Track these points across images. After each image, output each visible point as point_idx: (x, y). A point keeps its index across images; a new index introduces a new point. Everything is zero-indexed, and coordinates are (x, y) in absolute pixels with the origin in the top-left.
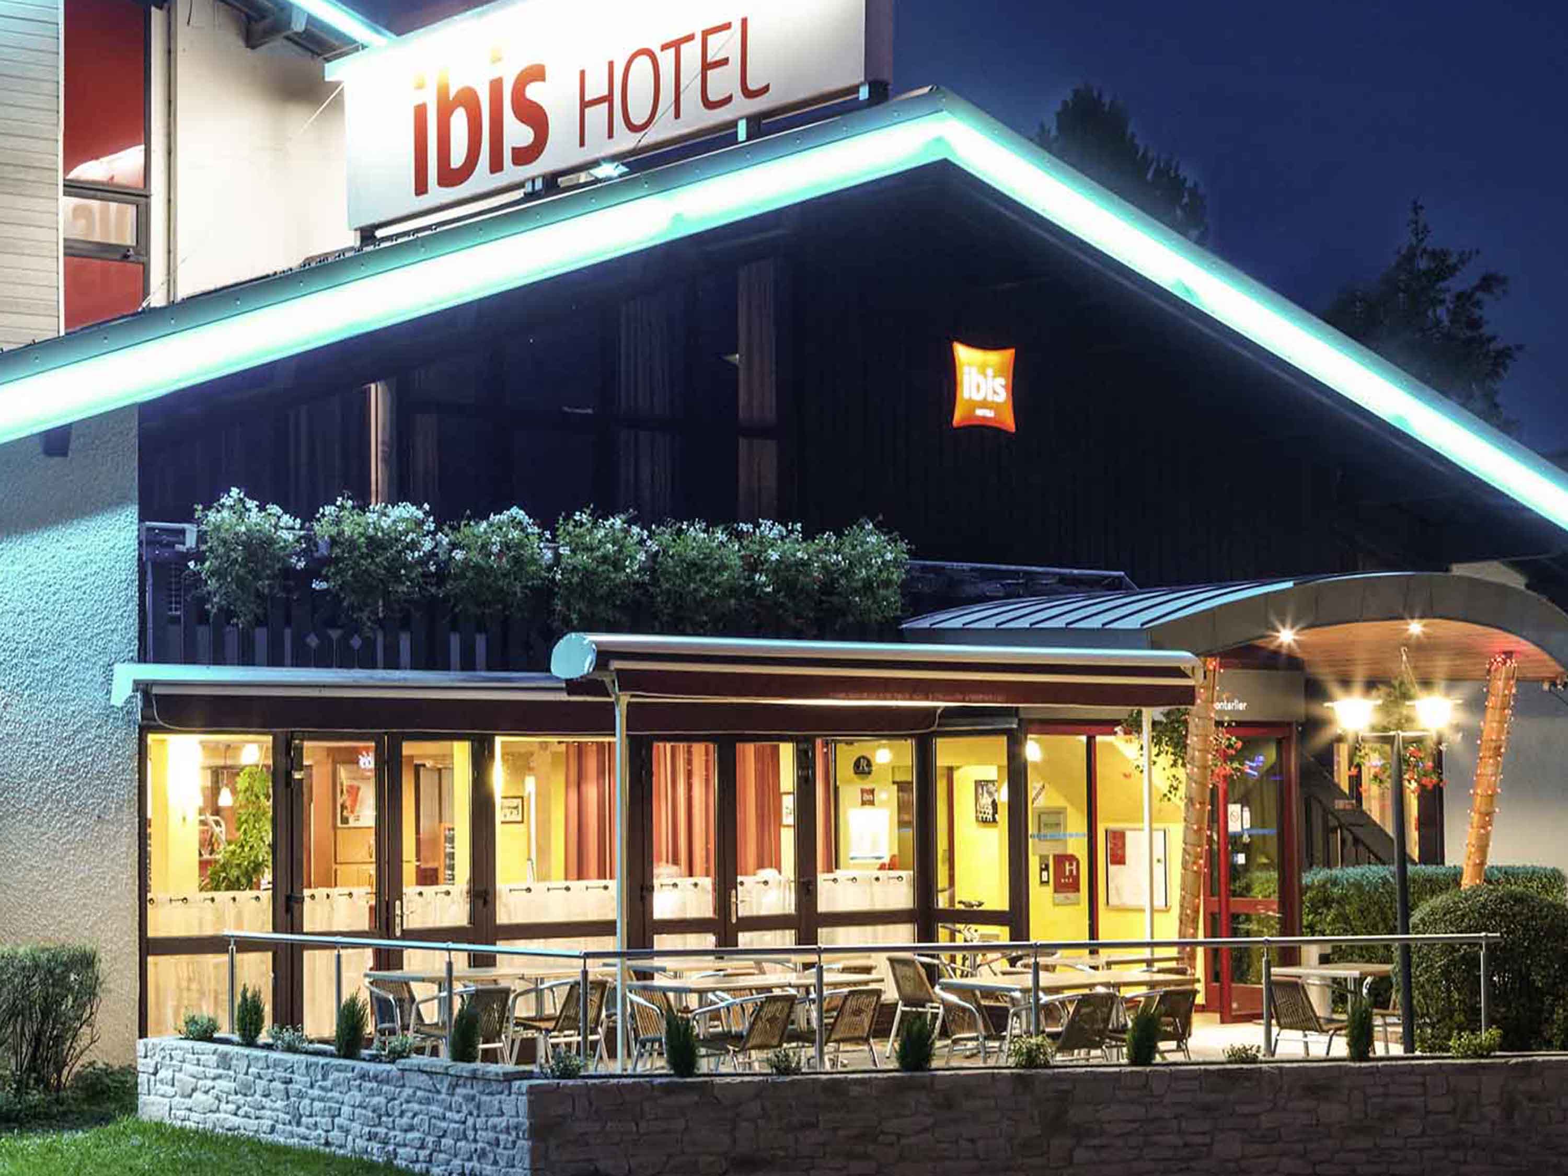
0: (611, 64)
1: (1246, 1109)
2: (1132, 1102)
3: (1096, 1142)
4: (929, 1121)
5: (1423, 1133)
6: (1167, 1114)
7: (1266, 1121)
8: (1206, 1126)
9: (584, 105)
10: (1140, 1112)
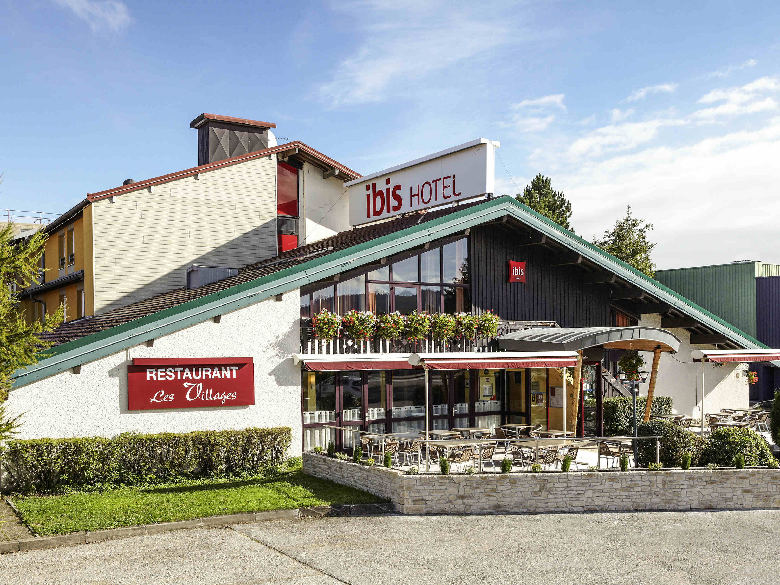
0: (419, 185)
1: (594, 484)
2: (564, 482)
3: (554, 493)
4: (510, 487)
5: (641, 491)
6: (573, 485)
7: (599, 488)
8: (584, 489)
9: (412, 196)
10: (565, 485)
